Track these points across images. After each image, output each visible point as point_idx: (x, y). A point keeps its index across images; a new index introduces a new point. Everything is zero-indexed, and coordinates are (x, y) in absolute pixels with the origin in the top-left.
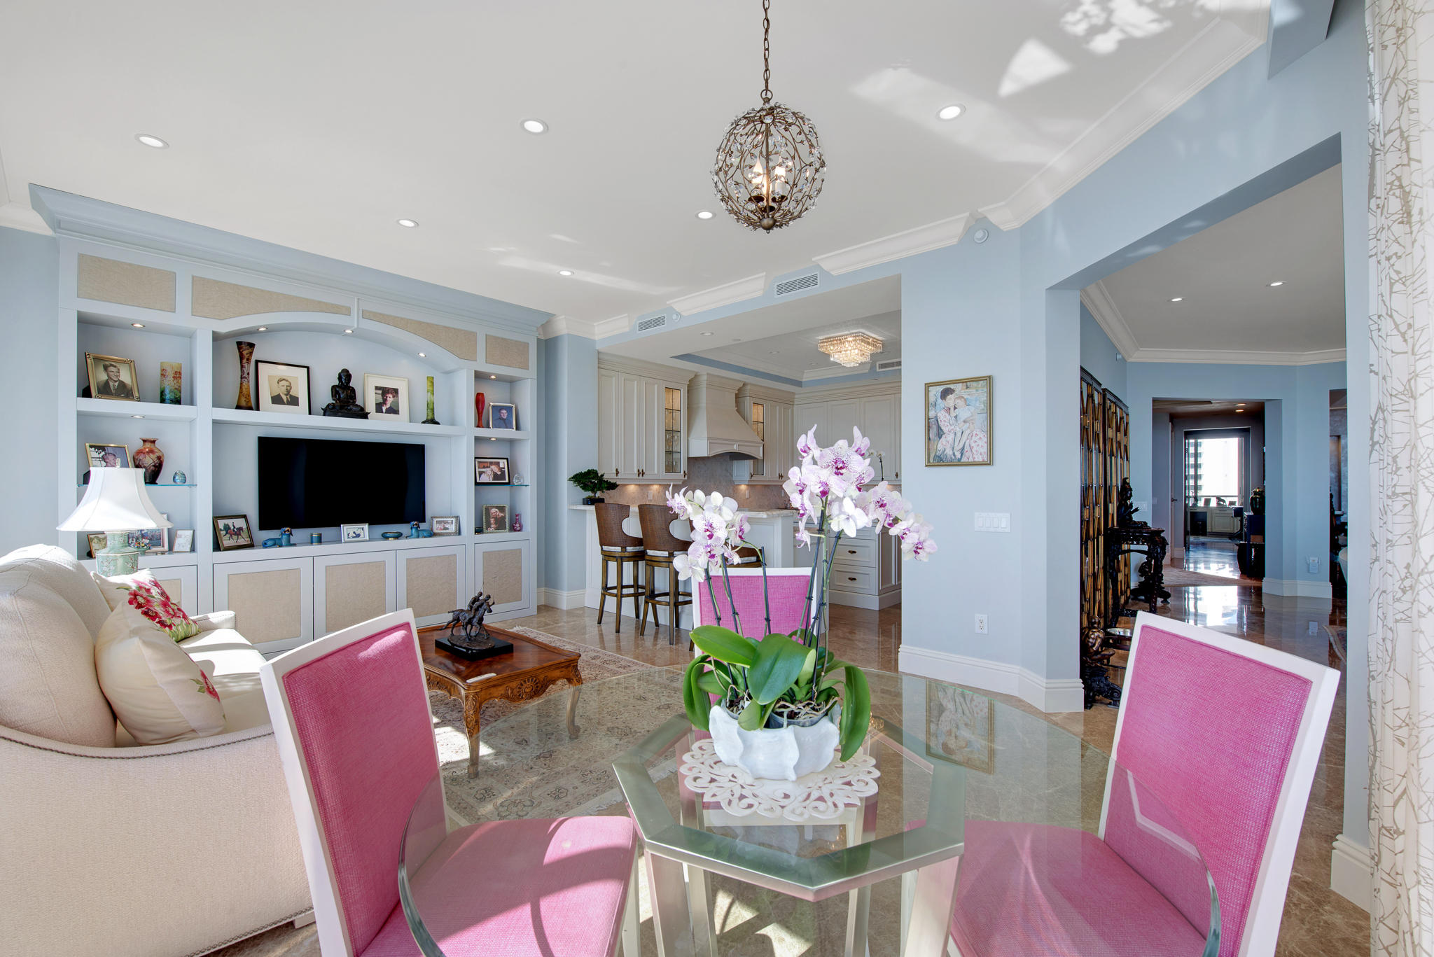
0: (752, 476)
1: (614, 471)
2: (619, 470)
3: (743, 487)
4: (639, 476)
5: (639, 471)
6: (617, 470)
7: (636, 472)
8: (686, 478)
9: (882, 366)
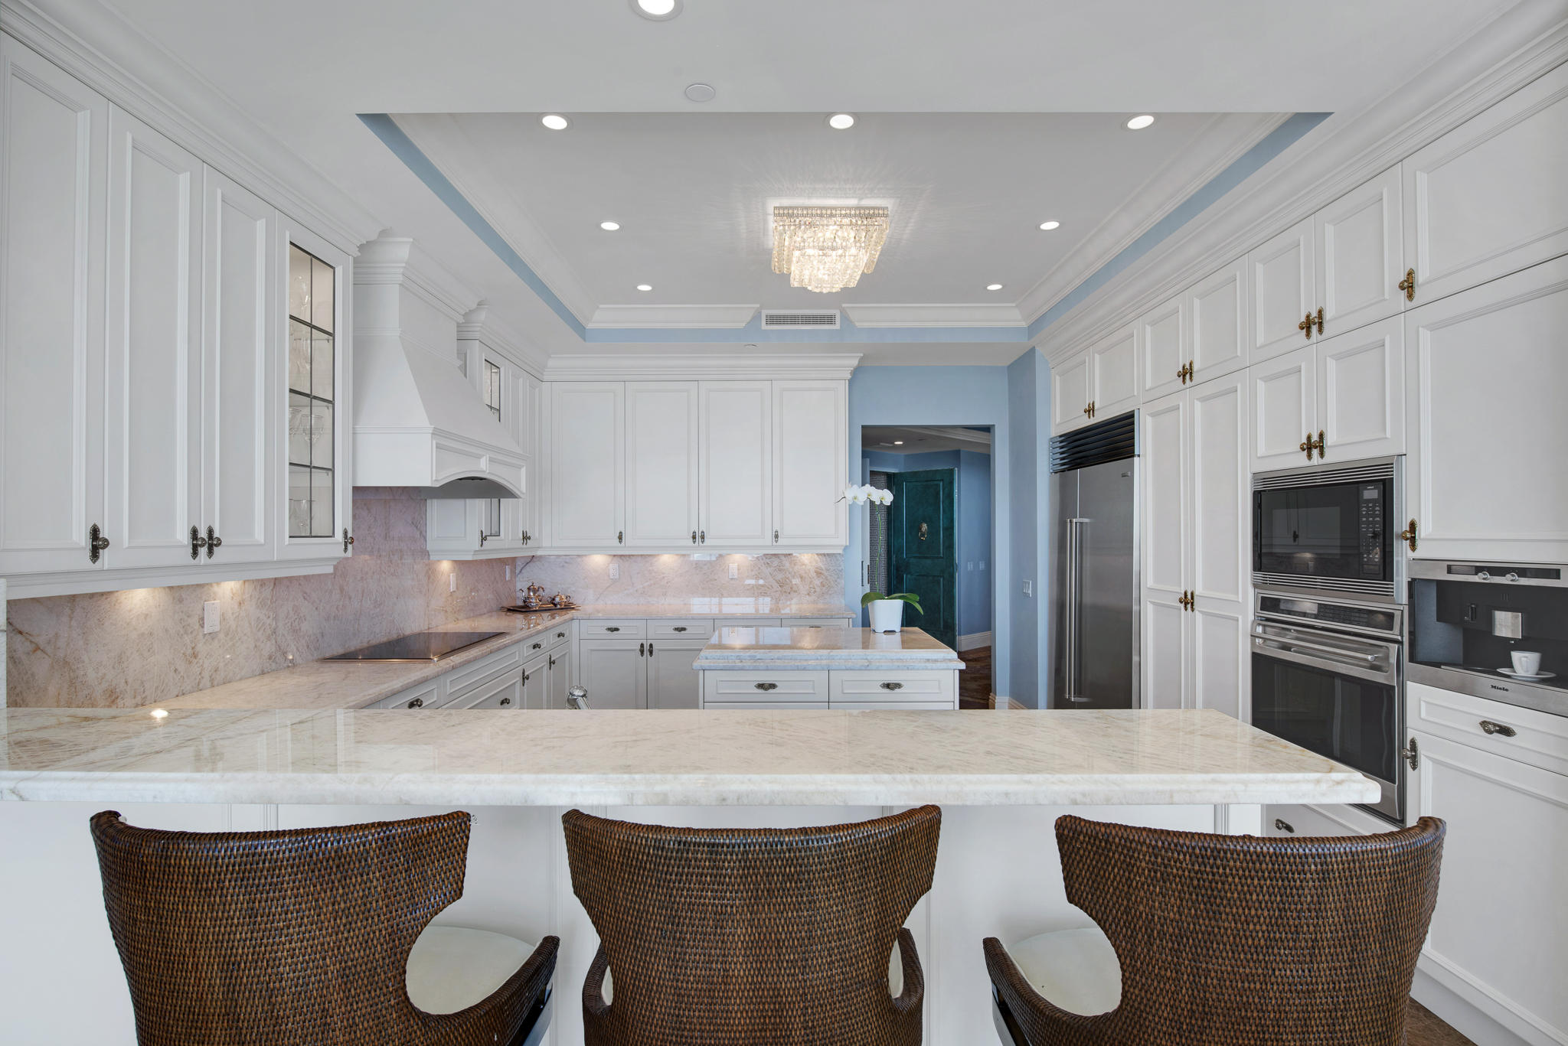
0: (484, 539)
1: (84, 541)
2: (104, 533)
3: (445, 566)
4: (195, 553)
5: (194, 533)
6: (95, 532)
7: (184, 537)
8: (349, 553)
9: (773, 320)
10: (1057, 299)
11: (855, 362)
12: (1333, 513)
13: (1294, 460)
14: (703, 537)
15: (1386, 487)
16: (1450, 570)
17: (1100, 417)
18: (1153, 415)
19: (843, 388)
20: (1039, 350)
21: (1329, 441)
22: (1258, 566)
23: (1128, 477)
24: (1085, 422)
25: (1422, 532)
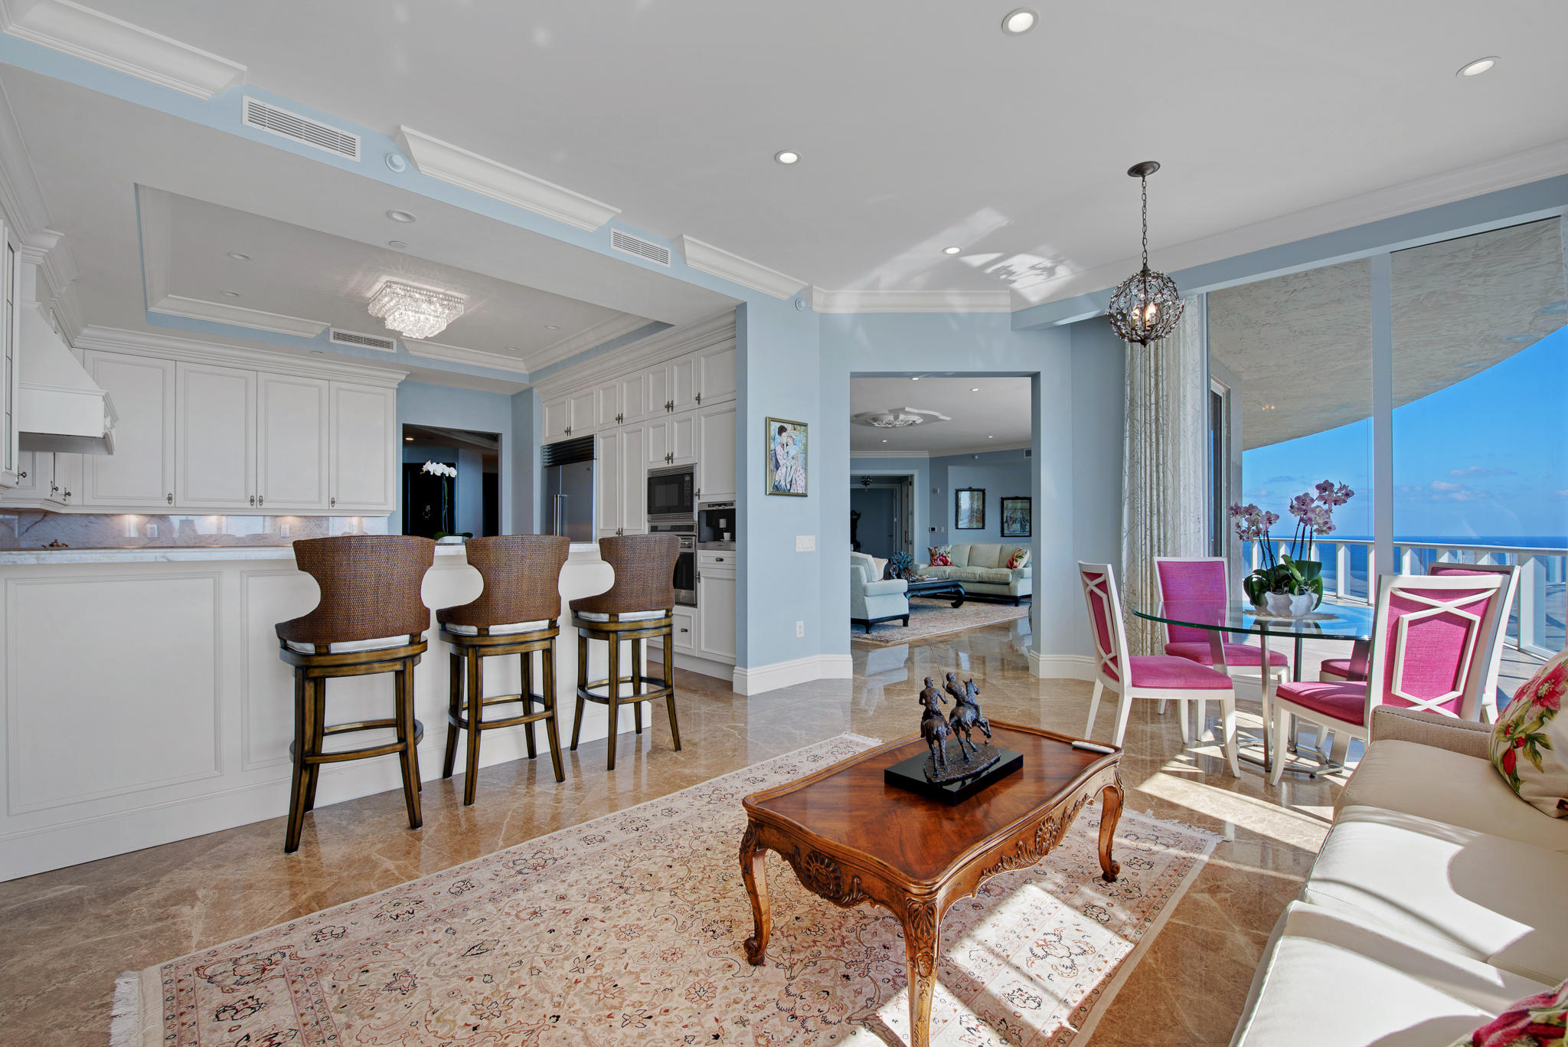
9: (338, 336)
10: (553, 362)
11: (403, 377)
12: (676, 486)
13: (664, 465)
14: (261, 501)
15: (691, 475)
16: (709, 506)
17: (574, 436)
18: (603, 438)
19: (391, 395)
20: (535, 391)
21: (675, 456)
22: (650, 512)
23: (590, 470)
24: (565, 438)
25: (702, 493)
